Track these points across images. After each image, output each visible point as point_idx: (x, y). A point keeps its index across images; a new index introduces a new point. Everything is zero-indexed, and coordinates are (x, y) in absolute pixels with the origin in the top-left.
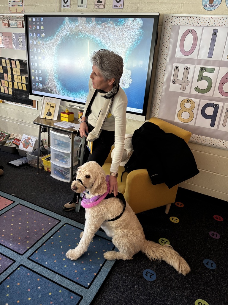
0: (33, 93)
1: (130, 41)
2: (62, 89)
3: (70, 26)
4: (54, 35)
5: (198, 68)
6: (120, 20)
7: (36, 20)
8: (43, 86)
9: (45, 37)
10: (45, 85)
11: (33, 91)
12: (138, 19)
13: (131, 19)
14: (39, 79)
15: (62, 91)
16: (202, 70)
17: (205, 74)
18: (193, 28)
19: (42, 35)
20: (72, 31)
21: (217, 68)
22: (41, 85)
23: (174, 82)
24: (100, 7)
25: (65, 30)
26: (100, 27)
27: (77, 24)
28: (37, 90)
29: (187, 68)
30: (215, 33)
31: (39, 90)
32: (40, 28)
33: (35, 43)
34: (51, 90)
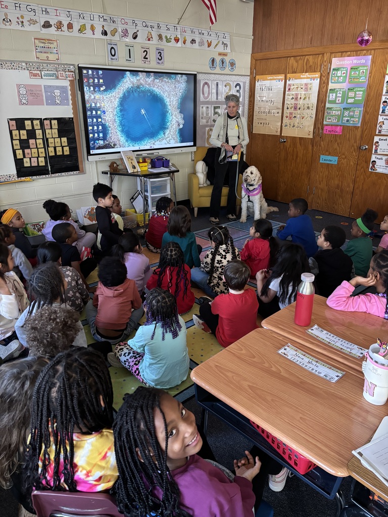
0: (91, 153)
1: (181, 91)
2: (127, 141)
3: (132, 80)
4: (115, 88)
5: (213, 106)
6: (172, 76)
7: (93, 72)
8: (104, 142)
9: (104, 91)
10: (107, 141)
11: (91, 151)
12: (184, 76)
13: (180, 75)
14: (98, 135)
15: (126, 143)
16: (215, 108)
17: (216, 110)
18: (206, 81)
19: (102, 89)
20: (133, 84)
21: (221, 106)
22: (101, 142)
23: (202, 118)
24: (147, 62)
25: (127, 84)
26: (158, 81)
27: (138, 78)
28: (97, 149)
29: (208, 107)
30: (217, 85)
31: (100, 148)
32: (99, 81)
33: (93, 97)
34: (115, 145)
